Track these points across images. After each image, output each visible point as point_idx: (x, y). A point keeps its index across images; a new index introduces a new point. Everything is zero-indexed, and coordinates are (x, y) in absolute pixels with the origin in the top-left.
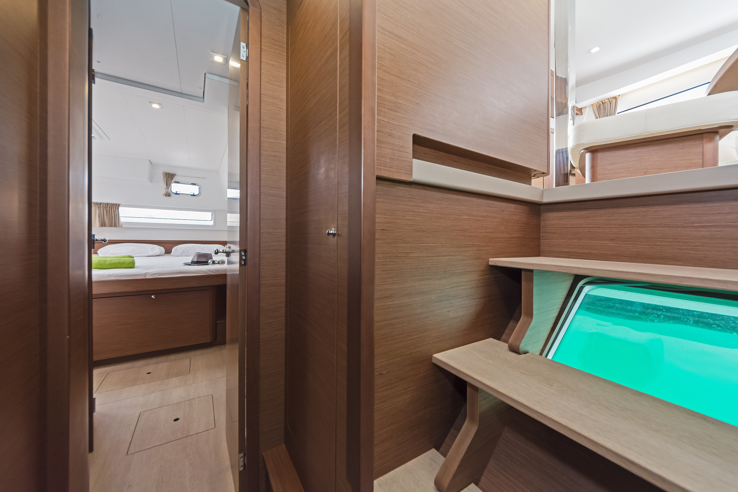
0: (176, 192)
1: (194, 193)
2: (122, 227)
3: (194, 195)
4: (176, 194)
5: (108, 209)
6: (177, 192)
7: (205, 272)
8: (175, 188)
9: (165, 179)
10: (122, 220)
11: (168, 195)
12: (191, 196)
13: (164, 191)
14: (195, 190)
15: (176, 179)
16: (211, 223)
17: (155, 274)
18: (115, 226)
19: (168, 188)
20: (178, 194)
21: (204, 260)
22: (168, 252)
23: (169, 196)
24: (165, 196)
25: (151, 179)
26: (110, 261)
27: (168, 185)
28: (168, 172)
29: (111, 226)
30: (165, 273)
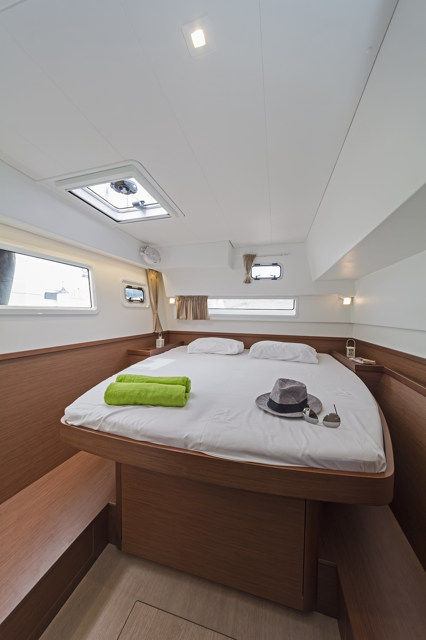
0: (256, 277)
1: (275, 276)
2: (209, 319)
3: (275, 278)
4: (257, 279)
5: (199, 301)
6: (258, 277)
7: (299, 460)
8: (256, 272)
9: (246, 262)
10: (210, 312)
11: (248, 281)
12: (272, 279)
13: (244, 278)
14: (275, 271)
15: (256, 261)
16: (293, 313)
17: (200, 444)
18: (205, 319)
19: (248, 273)
20: (258, 279)
21: (292, 401)
22: (247, 347)
23: (250, 282)
24: (245, 283)
25: (232, 265)
26: (154, 392)
27: (248, 269)
28: (248, 253)
29: (201, 319)
30: (218, 445)
